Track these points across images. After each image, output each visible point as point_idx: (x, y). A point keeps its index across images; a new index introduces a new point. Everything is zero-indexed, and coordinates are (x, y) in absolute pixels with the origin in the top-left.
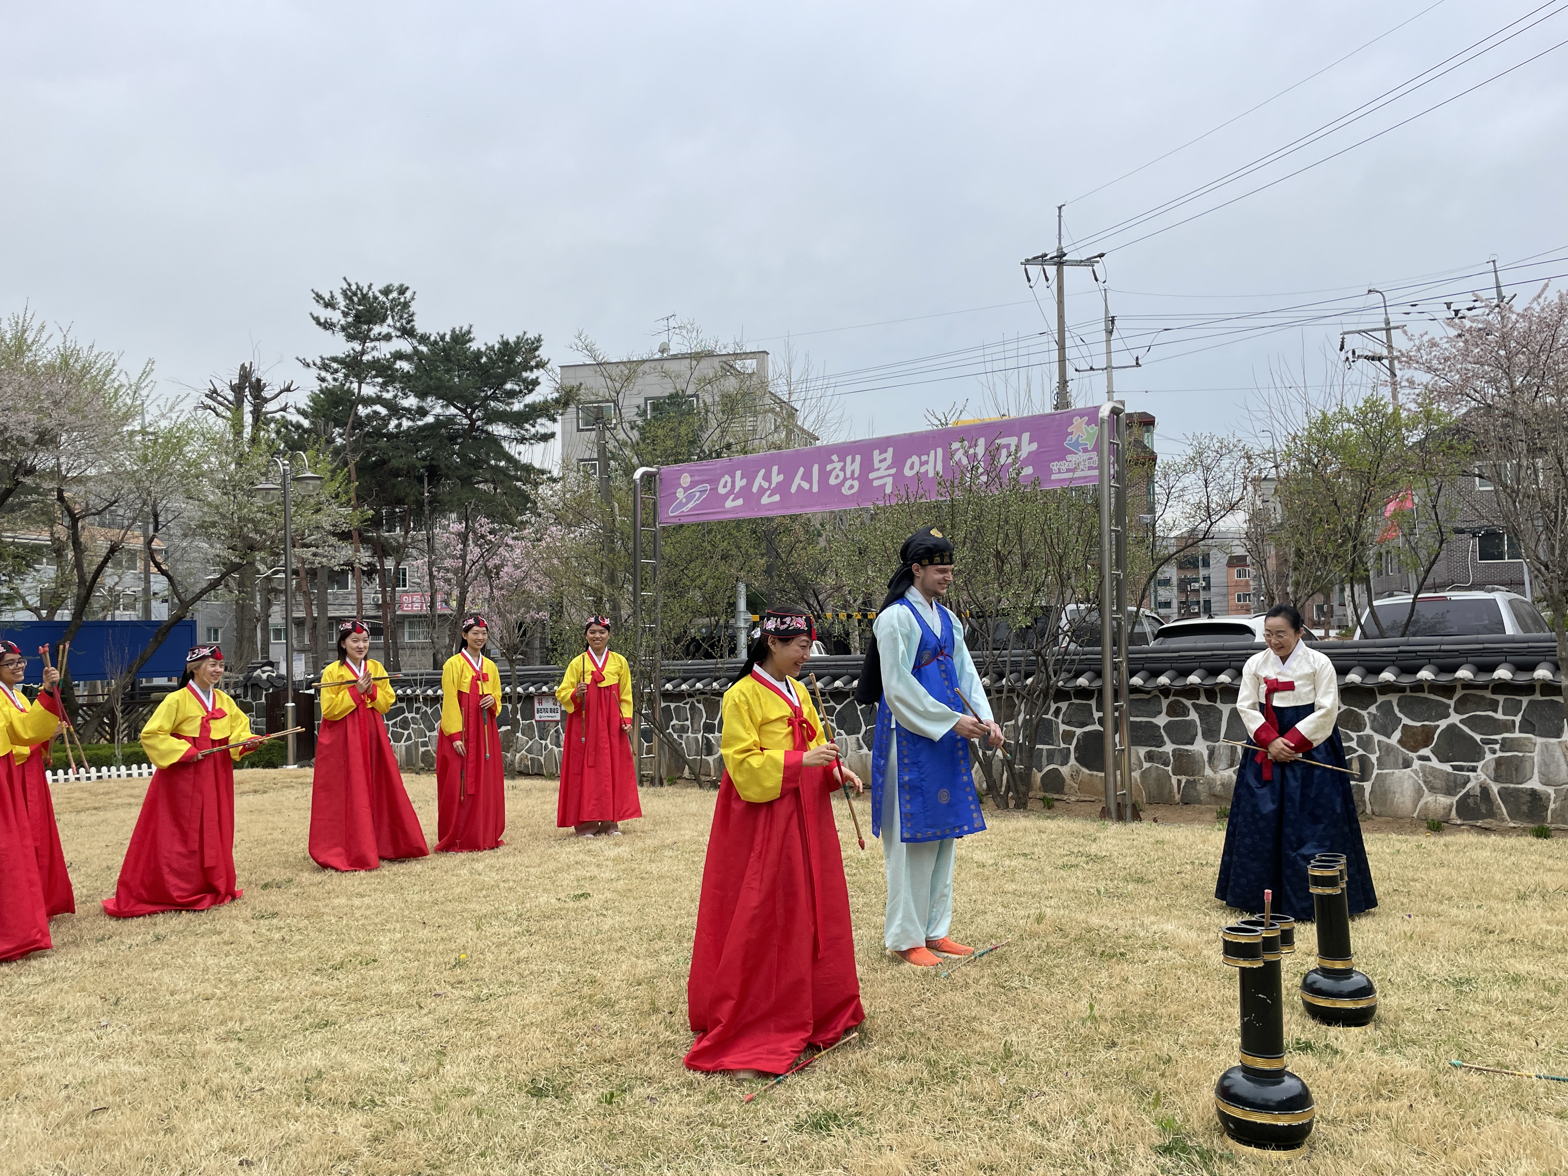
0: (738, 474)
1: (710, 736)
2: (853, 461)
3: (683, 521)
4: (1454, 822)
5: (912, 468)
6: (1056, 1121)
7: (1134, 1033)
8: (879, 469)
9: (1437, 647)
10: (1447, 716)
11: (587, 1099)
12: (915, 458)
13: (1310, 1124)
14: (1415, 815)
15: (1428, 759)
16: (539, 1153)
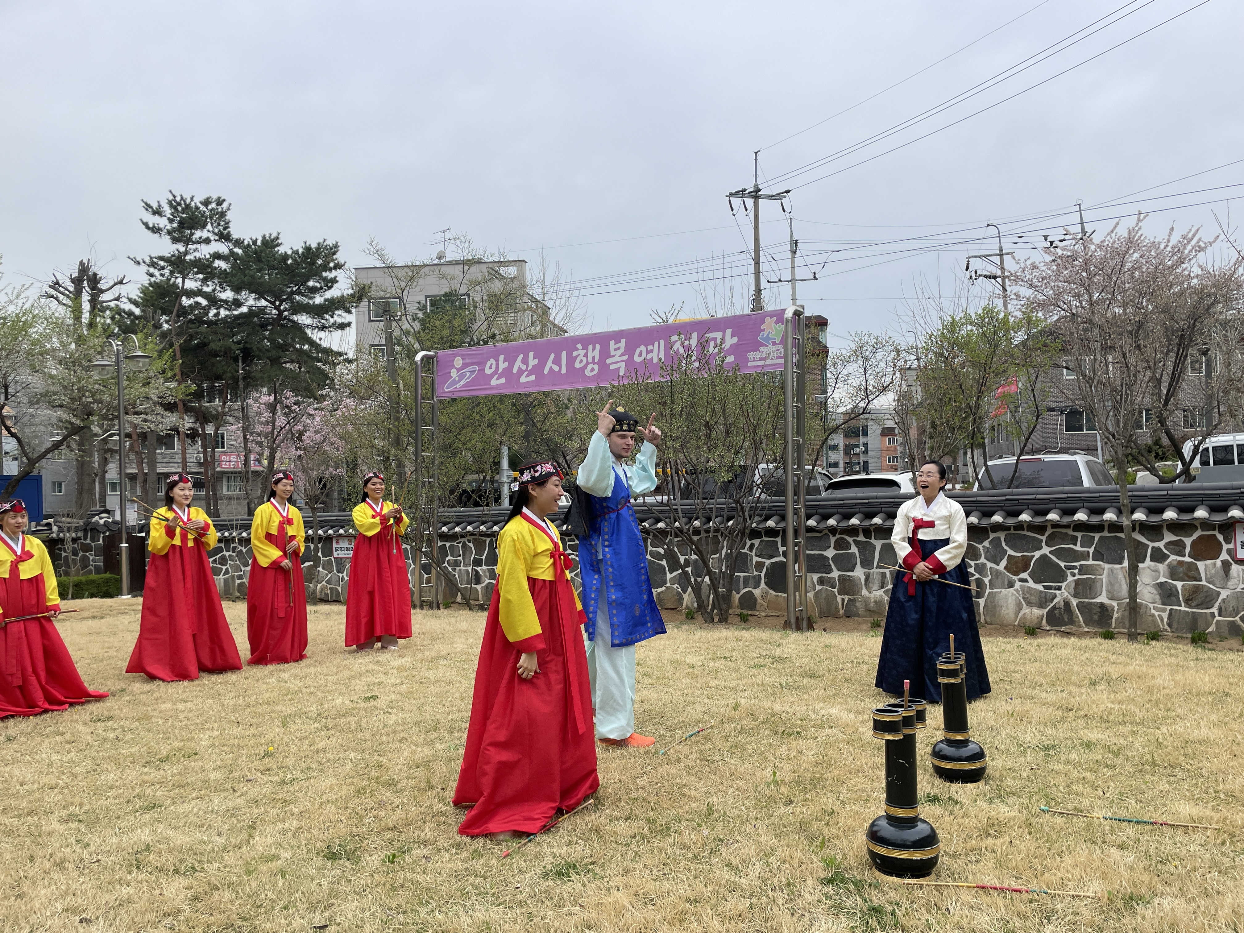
0: (502, 358)
1: (478, 569)
2: (594, 349)
3: (456, 395)
4: (1045, 628)
5: (640, 355)
6: (746, 862)
7: (806, 793)
8: (614, 356)
9: (1034, 497)
10: (1040, 548)
11: (373, 860)
12: (643, 348)
13: (936, 858)
14: (1016, 623)
15: (1025, 581)
16: (333, 904)
